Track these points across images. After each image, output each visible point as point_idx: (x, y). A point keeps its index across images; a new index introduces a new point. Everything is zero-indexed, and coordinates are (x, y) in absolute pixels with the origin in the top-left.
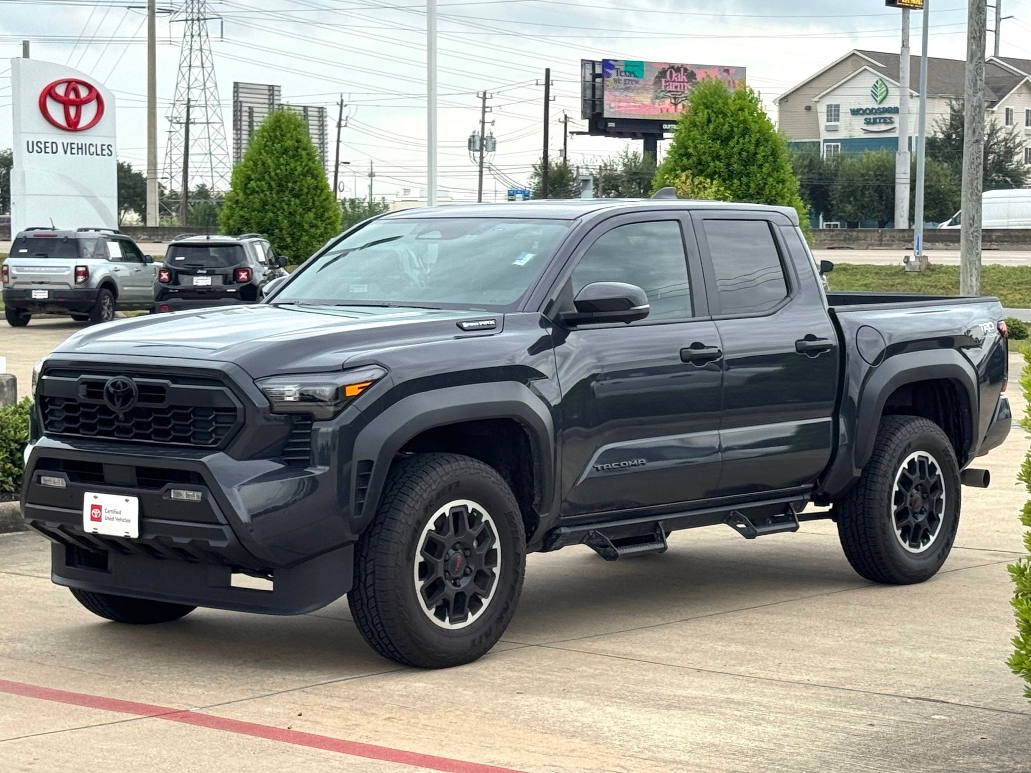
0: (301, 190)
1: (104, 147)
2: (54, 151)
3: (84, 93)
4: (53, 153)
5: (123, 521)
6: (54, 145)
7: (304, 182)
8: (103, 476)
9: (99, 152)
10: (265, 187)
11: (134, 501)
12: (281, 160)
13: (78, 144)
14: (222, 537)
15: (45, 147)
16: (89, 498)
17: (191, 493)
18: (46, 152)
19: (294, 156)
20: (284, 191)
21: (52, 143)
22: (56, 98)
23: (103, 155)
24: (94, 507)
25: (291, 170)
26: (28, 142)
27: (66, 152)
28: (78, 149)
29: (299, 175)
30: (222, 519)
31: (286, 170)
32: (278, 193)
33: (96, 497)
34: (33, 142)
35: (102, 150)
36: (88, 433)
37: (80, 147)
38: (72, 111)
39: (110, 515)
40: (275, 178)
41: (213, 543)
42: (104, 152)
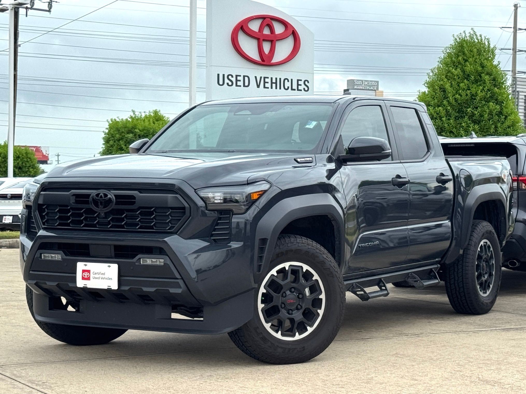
0: (481, 116)
1: (300, 83)
2: (247, 84)
3: (279, 29)
4: (244, 86)
5: (106, 279)
6: (246, 78)
7: (486, 108)
8: (89, 252)
9: (295, 87)
10: (443, 113)
11: (115, 267)
12: (461, 85)
13: (272, 78)
14: (179, 287)
15: (237, 80)
16: (80, 266)
17: (154, 260)
18: (237, 85)
19: (476, 81)
20: (463, 117)
21: (244, 77)
22: (250, 34)
23: (298, 90)
24: (84, 271)
25: (473, 95)
26: (218, 75)
27: (258, 86)
28: (272, 83)
29: (481, 100)
30: (178, 276)
31: (467, 95)
32: (456, 118)
33: (86, 265)
34: (224, 75)
35: (298, 85)
36: (75, 226)
37: (274, 81)
38: (266, 47)
39: (97, 276)
40: (454, 103)
41: (172, 290)
42: (300, 88)
